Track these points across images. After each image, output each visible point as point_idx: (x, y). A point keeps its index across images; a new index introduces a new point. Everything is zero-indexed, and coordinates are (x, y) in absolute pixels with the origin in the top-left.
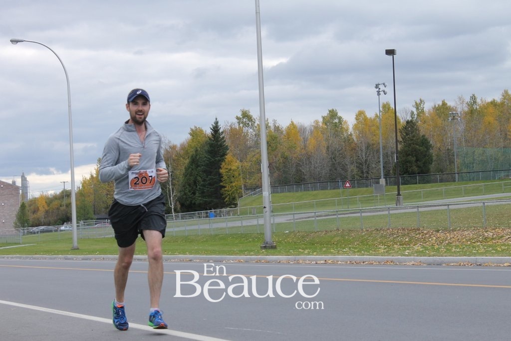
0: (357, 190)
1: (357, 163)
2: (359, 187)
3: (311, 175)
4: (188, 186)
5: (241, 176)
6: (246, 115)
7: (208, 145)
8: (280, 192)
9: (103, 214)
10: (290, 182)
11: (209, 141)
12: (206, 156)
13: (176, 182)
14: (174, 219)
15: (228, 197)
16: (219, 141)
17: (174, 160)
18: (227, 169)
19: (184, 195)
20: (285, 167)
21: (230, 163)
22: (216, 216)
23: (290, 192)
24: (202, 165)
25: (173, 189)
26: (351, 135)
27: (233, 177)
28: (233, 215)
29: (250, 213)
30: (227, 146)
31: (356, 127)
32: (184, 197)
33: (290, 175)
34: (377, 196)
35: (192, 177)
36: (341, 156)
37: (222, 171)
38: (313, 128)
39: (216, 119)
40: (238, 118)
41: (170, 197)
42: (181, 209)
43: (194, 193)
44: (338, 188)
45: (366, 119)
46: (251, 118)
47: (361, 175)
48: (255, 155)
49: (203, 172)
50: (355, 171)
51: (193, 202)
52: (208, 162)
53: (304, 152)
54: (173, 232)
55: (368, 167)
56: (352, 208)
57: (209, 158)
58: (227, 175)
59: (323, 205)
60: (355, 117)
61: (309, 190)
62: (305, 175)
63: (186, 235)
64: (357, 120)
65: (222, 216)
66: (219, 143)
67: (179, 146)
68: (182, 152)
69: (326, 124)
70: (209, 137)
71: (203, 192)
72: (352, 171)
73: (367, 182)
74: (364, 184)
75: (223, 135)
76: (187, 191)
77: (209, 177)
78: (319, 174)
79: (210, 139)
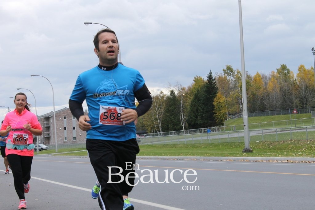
0: (300, 115)
1: (299, 98)
2: (301, 113)
3: (270, 106)
4: (193, 113)
5: (226, 106)
6: (229, 68)
7: (206, 88)
8: (251, 117)
9: (141, 130)
10: (257, 110)
11: (206, 84)
12: (204, 94)
13: (185, 111)
14: (184, 133)
15: (218, 120)
16: (212, 85)
17: (184, 97)
18: (217, 102)
19: (190, 119)
20: (253, 101)
21: (219, 98)
22: (211, 132)
23: (257, 116)
24: (202, 100)
25: (183, 115)
26: (295, 80)
27: (221, 107)
28: (222, 131)
29: (232, 129)
30: (217, 88)
31: (298, 76)
32: (191, 119)
33: (257, 105)
34: (313, 119)
35: (195, 107)
36: (289, 93)
37: (214, 103)
38: (271, 76)
39: (211, 71)
40: (224, 70)
41: (182, 120)
42: (189, 127)
43: (197, 117)
44: (288, 113)
45: (305, 70)
46: (232, 70)
47: (302, 106)
48: (235, 93)
49: (202, 104)
50: (298, 103)
51: (196, 123)
52: (205, 98)
53: (265, 91)
54: (184, 141)
55: (306, 101)
56: (298, 126)
57: (206, 95)
58: (217, 106)
59: (279, 124)
60: (298, 69)
61: (269, 115)
62: (267, 106)
63: (193, 143)
64: (299, 71)
65: (215, 131)
66: (212, 86)
67: (187, 88)
68: (189, 92)
69: (279, 74)
70: (206, 82)
71: (202, 117)
72: (296, 103)
73: (306, 110)
74: (304, 111)
75: (215, 81)
76: (192, 116)
77: (206, 107)
78: (275, 105)
79: (207, 83)
